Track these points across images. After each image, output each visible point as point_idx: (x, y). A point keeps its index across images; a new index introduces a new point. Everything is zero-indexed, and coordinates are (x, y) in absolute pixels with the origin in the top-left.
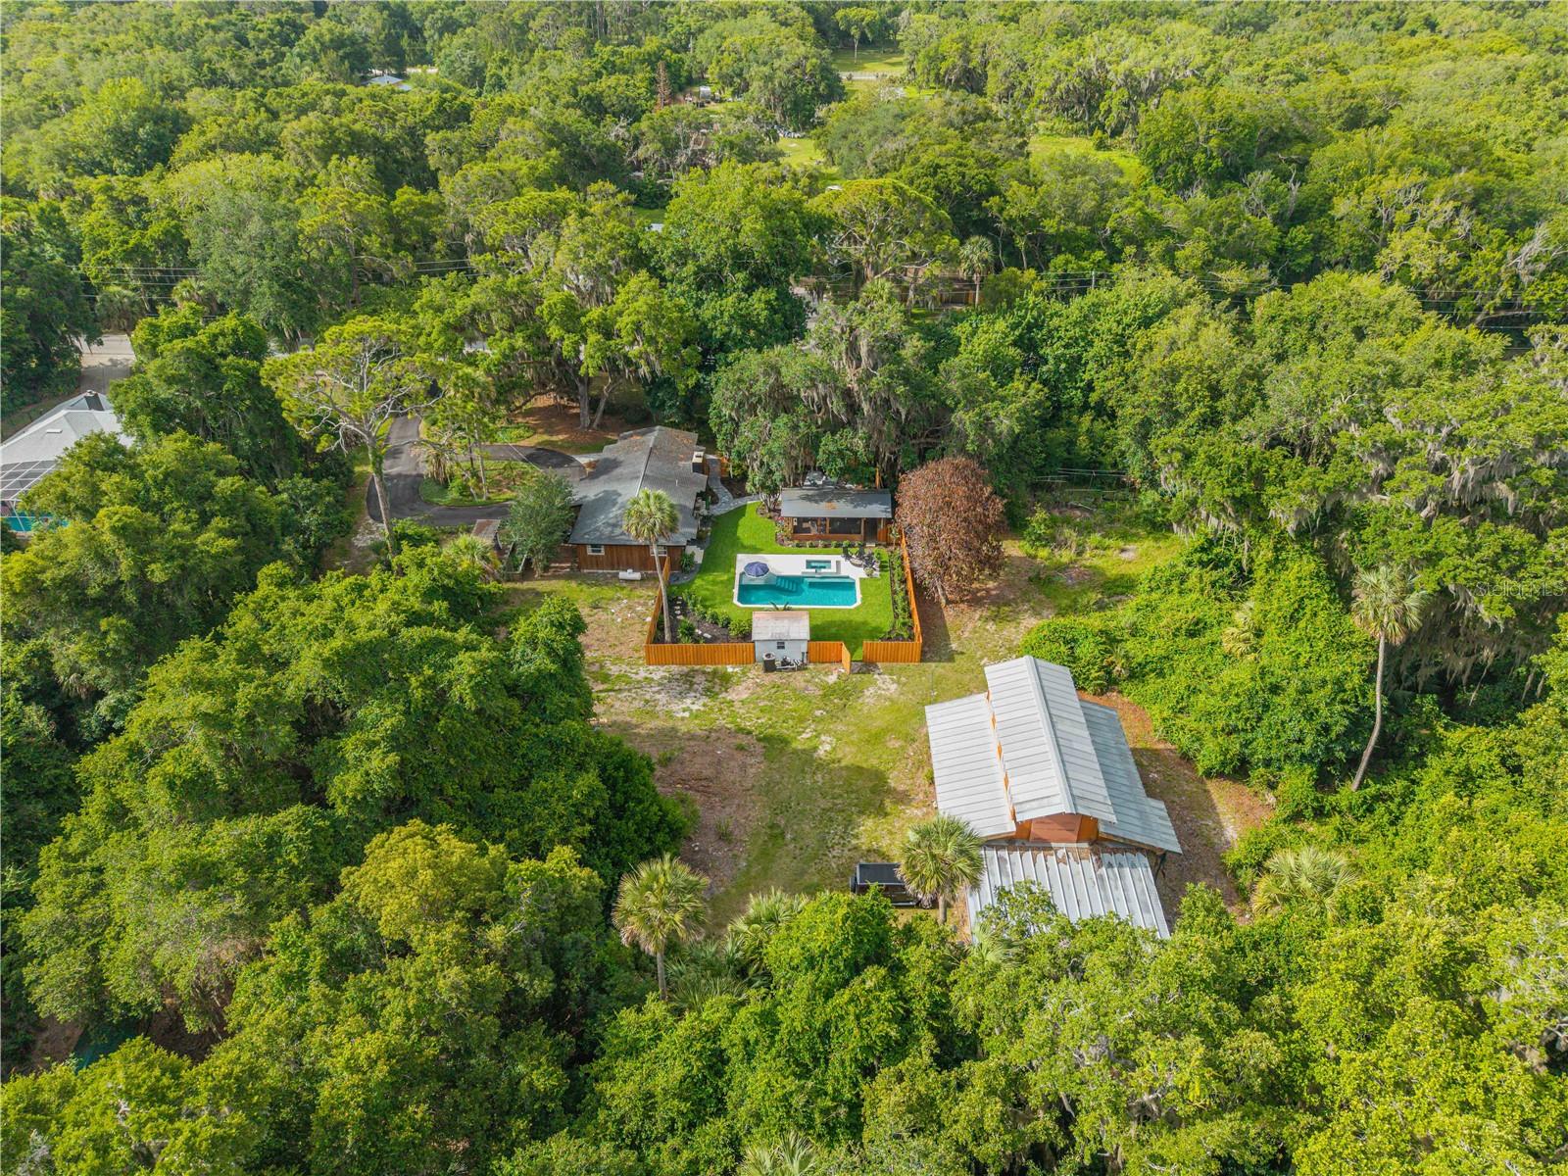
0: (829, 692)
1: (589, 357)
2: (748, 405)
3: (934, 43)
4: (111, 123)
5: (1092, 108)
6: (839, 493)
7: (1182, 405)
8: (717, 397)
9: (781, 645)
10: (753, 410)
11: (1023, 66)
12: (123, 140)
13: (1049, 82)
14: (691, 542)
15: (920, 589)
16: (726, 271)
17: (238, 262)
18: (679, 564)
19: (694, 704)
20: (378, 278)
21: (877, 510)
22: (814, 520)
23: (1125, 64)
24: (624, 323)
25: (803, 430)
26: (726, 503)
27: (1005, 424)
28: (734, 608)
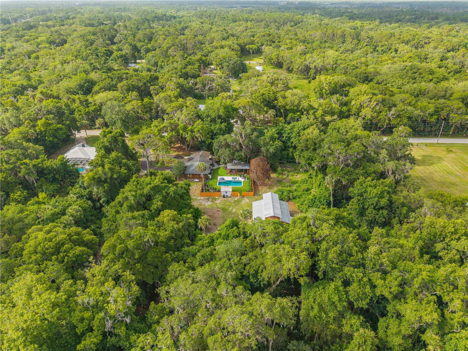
0: (235, 201)
1: (188, 137)
2: (221, 147)
3: (270, 55)
4: (79, 83)
5: (308, 73)
6: (239, 164)
7: (309, 147)
8: (214, 145)
9: (226, 193)
10: (221, 148)
11: (292, 62)
12: (81, 87)
13: (297, 67)
14: (209, 174)
15: (254, 182)
16: (217, 119)
17: (113, 116)
18: (207, 178)
19: (209, 203)
20: (141, 119)
21: (247, 167)
22: (234, 170)
23: (314, 64)
24: (196, 130)
25: (231, 151)
26: (216, 166)
27: (271, 150)
28: (217, 186)
